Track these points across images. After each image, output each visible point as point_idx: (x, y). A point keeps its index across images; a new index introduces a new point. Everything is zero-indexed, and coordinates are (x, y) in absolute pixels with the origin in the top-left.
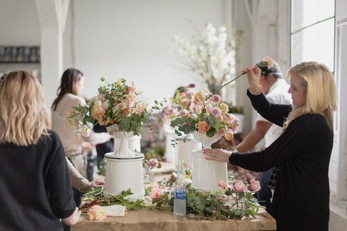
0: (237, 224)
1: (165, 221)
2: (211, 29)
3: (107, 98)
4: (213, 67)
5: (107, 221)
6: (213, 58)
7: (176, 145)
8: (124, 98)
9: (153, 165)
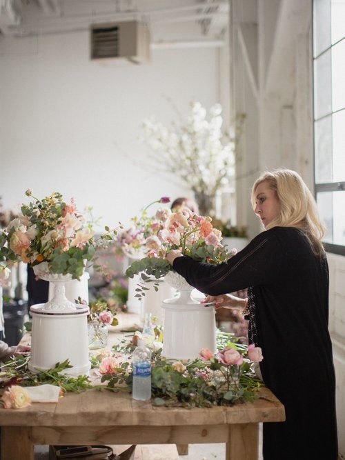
0: (227, 413)
1: (119, 410)
2: (199, 110)
3: (33, 222)
4: (202, 167)
5: (32, 410)
6: (202, 154)
7: (143, 297)
8: (59, 222)
9: (105, 321)
